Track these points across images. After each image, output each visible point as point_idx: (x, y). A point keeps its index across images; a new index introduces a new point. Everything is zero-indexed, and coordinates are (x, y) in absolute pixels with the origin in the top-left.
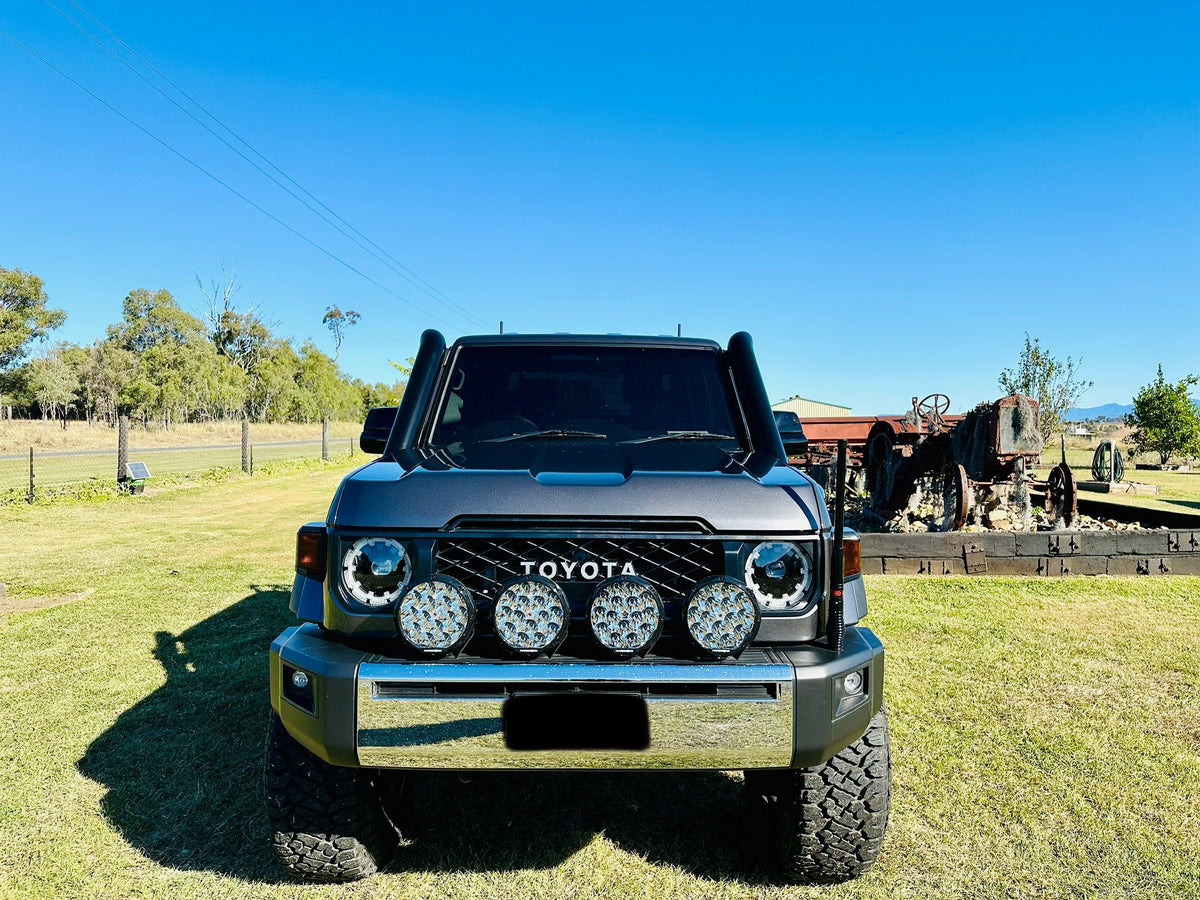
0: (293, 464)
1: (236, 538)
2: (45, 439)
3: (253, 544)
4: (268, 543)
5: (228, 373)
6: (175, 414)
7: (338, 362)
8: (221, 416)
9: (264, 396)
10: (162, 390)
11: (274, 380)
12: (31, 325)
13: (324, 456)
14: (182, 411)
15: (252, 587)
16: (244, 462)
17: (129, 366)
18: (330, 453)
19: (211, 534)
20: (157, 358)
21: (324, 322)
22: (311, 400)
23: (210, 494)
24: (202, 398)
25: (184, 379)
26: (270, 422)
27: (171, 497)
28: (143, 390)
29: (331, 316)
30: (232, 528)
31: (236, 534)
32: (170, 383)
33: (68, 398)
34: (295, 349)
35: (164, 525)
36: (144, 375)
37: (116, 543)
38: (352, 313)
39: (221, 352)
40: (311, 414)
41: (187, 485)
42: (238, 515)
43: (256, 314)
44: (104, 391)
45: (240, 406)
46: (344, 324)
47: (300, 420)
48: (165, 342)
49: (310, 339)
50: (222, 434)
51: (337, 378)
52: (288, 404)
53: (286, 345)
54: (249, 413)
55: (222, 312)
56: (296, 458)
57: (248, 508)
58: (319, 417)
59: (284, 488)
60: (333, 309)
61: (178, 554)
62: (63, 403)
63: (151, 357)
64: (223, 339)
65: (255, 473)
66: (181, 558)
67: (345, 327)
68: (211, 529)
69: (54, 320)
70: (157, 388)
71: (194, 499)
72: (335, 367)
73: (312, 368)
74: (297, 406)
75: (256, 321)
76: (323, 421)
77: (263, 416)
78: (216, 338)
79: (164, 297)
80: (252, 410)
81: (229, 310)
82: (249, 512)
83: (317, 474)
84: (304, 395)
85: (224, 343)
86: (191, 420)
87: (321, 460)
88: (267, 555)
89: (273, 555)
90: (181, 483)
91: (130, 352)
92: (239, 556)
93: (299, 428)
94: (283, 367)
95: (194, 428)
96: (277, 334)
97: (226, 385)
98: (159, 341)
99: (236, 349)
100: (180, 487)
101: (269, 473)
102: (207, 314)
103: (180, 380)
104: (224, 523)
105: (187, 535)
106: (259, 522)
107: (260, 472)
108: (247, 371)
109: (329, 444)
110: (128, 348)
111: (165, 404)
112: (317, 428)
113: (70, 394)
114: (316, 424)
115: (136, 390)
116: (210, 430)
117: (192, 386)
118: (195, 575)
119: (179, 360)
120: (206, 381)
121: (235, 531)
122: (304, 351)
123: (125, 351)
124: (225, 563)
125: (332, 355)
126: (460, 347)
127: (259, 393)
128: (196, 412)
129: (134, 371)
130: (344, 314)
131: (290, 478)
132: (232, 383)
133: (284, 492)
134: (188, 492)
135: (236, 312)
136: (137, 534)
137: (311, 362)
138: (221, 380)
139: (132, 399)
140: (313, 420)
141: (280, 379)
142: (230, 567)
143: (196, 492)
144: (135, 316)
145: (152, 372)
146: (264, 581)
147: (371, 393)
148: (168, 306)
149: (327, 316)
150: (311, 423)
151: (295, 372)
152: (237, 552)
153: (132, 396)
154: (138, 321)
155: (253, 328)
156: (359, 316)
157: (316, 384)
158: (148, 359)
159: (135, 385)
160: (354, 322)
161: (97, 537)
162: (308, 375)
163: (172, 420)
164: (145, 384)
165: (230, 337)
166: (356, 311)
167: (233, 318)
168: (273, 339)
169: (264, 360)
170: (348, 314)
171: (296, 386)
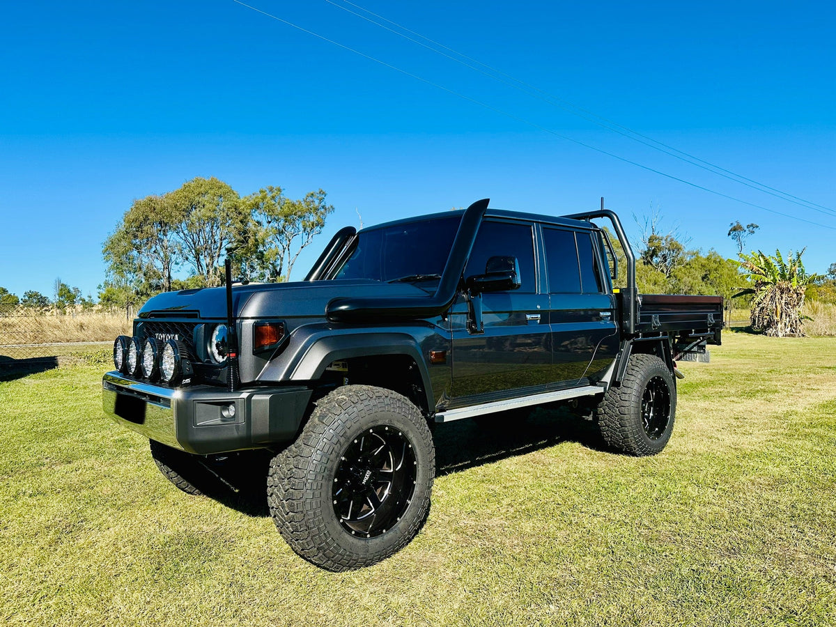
5: (652, 277)
9: (678, 291)
11: (685, 280)
21: (729, 234)
29: (735, 230)
34: (702, 257)
38: (752, 225)
39: (650, 263)
43: (672, 235)
46: (745, 234)
49: (712, 249)
60: (736, 224)
64: (650, 255)
67: (745, 236)
73: (715, 270)
75: (672, 240)
78: (646, 253)
81: (656, 233)
84: (709, 290)
85: (651, 257)
94: (694, 271)
96: (687, 248)
97: (651, 287)
99: (660, 260)
102: (641, 239)
108: (667, 276)
122: (709, 258)
127: (676, 290)
130: (745, 227)
132: (655, 284)
135: (660, 235)
137: (715, 266)
138: (647, 282)
141: (691, 280)
149: (731, 230)
151: (703, 273)
155: (671, 244)
156: (757, 227)
157: (718, 281)
160: (753, 232)
162: (712, 275)
165: (654, 253)
166: (755, 223)
167: (656, 239)
168: (686, 251)
169: (679, 267)
170: (748, 226)
171: (703, 283)
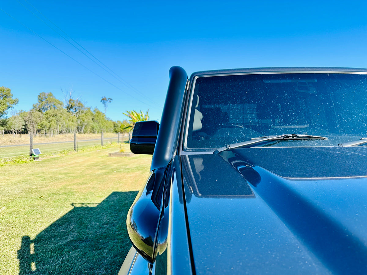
0: (91, 147)
1: (69, 178)
2: (13, 140)
3: (75, 182)
4: (81, 181)
5: (71, 118)
6: (55, 132)
7: (106, 114)
8: (69, 132)
9: (82, 125)
10: (50, 124)
11: (86, 120)
12: (8, 104)
13: (102, 144)
14: (57, 131)
15: (72, 204)
16: (75, 147)
17: (40, 117)
18: (104, 143)
19: (60, 176)
20: (49, 114)
21: (101, 101)
22: (98, 126)
23: (63, 159)
24: (63, 126)
25: (57, 120)
26: (85, 133)
27: (48, 161)
28: (44, 124)
30: (68, 174)
31: (69, 176)
32: (53, 122)
33: (21, 127)
34: (92, 110)
35: (43, 173)
36: (44, 120)
37: (23, 182)
39: (69, 112)
40: (97, 131)
41: (55, 156)
42: (71, 167)
43: (79, 100)
44: (32, 125)
45: (75, 128)
46: (107, 102)
47: (94, 133)
48: (51, 109)
49: (96, 107)
50: (70, 137)
51: (105, 119)
52: (90, 128)
53: (89, 109)
54: (78, 131)
55: (69, 99)
56: (92, 145)
57: (75, 165)
58: (100, 131)
59: (88, 156)
60: (104, 97)
61: (46, 187)
62: (20, 129)
63: (47, 114)
64: (70, 108)
65: (78, 151)
66: (46, 189)
67: (107, 103)
68: (60, 174)
69: (15, 102)
70: (49, 123)
71: (56, 161)
72: (105, 116)
73: (98, 116)
74: (93, 128)
75: (80, 102)
76: (101, 132)
77: (82, 131)
78: (67, 107)
79: (50, 95)
80: (79, 130)
81: (71, 98)
82: (76, 166)
83: (99, 151)
84: (95, 125)
85: (70, 109)
86: (60, 133)
87: (101, 146)
88: (81, 186)
89: (83, 186)
90: (52, 155)
91: (40, 112)
92: (69, 187)
93: (94, 135)
94: (89, 116)
95: (61, 136)
96: (86, 106)
97: (71, 122)
98: (49, 109)
99: (74, 111)
100: (52, 157)
101: (84, 151)
102: (64, 100)
103: (55, 121)
104: (66, 171)
105: (51, 177)
106: (78, 170)
107: (80, 151)
108: (77, 117)
109: (103, 140)
110: (39, 111)
111: (51, 129)
112: (100, 135)
113: (22, 126)
114: (99, 134)
115: (42, 124)
116: (66, 136)
117: (60, 122)
118: (50, 198)
119: (55, 114)
120: (64, 121)
121: (70, 175)
122: (95, 111)
123: (38, 112)
124: (63, 191)
125: (104, 112)
126: (196, 77)
127: (81, 124)
128: (61, 131)
129: (42, 118)
130: (107, 99)
131: (90, 152)
132: (72, 121)
133: (88, 158)
134: (54, 159)
135: (74, 99)
136: (32, 177)
137: (97, 114)
138: (69, 121)
139: (41, 127)
140: (98, 132)
141: (87, 120)
142: (65, 193)
143: (57, 159)
144: (42, 101)
145: (47, 118)
146: (79, 201)
147: (116, 124)
148: (52, 97)
149: (102, 100)
150: (97, 133)
151: (92, 117)
152: (69, 185)
153: (41, 126)
154: (42, 103)
155: (79, 104)
156: (112, 100)
157: (99, 121)
158: (46, 114)
159: (42, 123)
160: (110, 102)
161: (17, 179)
162: (96, 118)
163: (54, 133)
164: (45, 122)
165: (72, 107)
166: (111, 98)
167: (72, 101)
168: (85, 107)
169: (82, 114)
170: (108, 99)
171: (93, 122)
